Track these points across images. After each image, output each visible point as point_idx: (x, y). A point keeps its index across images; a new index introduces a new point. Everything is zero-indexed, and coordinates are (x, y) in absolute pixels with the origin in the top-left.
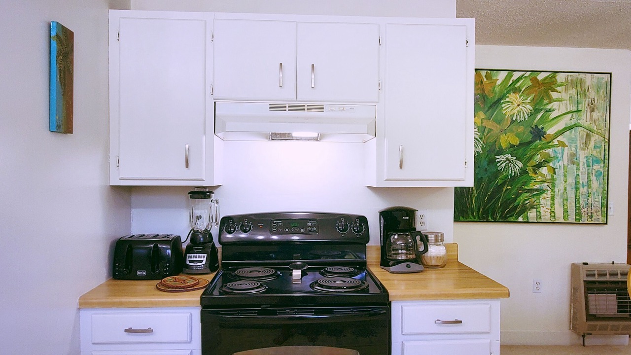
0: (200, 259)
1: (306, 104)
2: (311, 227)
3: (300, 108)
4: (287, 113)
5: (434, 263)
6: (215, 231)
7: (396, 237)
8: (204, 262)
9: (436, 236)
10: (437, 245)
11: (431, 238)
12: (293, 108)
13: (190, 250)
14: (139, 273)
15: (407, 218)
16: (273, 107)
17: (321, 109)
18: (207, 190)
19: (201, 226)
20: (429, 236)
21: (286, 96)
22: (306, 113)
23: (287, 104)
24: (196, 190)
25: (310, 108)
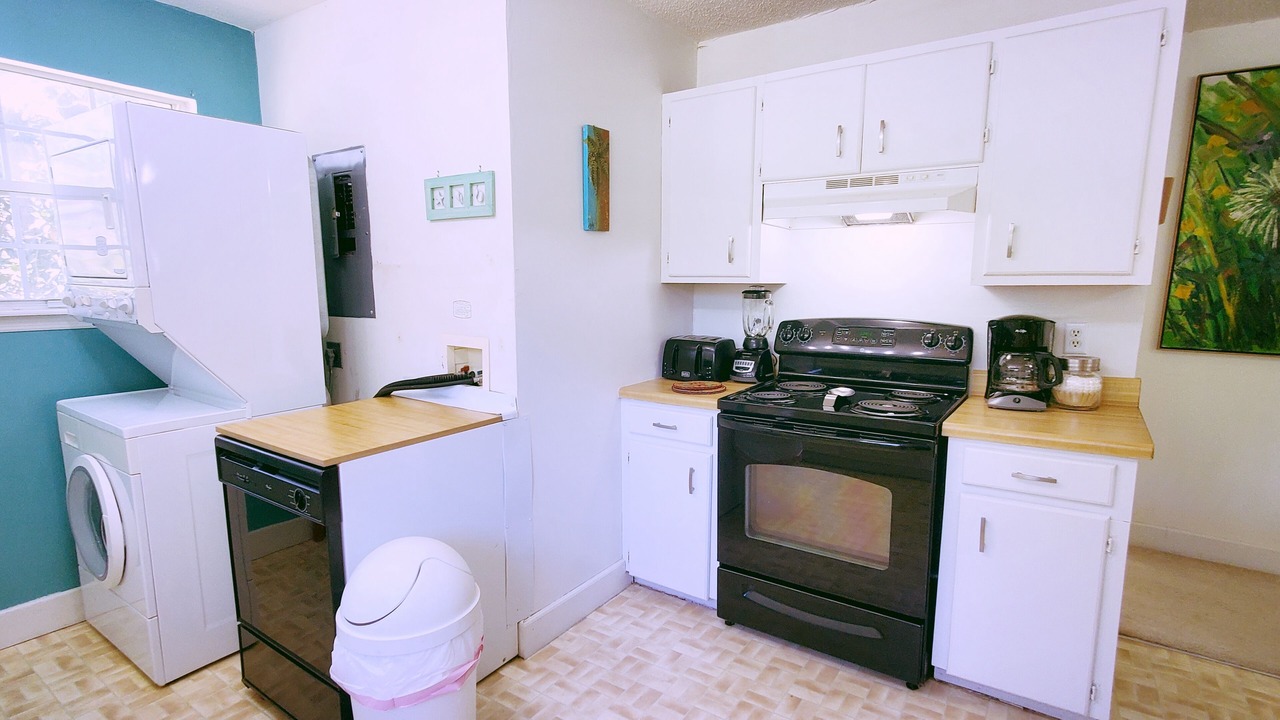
0: (748, 366)
1: (874, 175)
2: (886, 338)
3: (867, 182)
4: (849, 190)
5: (1074, 402)
6: (771, 338)
7: (1009, 357)
8: (750, 370)
9: (1083, 364)
10: (1085, 376)
11: (1074, 364)
12: (856, 183)
13: (739, 355)
14: (683, 374)
15: (1024, 331)
16: (831, 185)
17: (894, 180)
18: (763, 289)
19: (756, 331)
20: (1071, 361)
21: (847, 168)
22: (874, 188)
23: (849, 178)
24: (752, 289)
25: (880, 181)
